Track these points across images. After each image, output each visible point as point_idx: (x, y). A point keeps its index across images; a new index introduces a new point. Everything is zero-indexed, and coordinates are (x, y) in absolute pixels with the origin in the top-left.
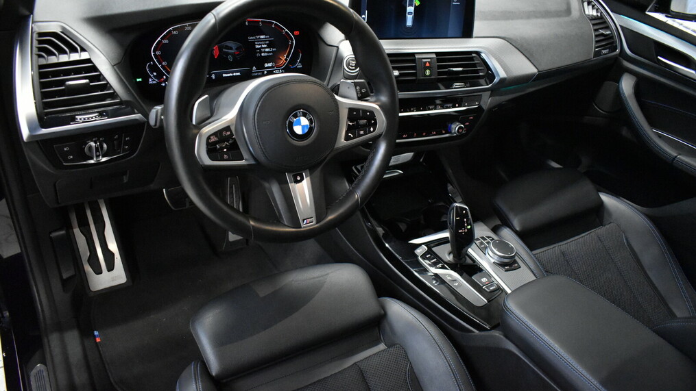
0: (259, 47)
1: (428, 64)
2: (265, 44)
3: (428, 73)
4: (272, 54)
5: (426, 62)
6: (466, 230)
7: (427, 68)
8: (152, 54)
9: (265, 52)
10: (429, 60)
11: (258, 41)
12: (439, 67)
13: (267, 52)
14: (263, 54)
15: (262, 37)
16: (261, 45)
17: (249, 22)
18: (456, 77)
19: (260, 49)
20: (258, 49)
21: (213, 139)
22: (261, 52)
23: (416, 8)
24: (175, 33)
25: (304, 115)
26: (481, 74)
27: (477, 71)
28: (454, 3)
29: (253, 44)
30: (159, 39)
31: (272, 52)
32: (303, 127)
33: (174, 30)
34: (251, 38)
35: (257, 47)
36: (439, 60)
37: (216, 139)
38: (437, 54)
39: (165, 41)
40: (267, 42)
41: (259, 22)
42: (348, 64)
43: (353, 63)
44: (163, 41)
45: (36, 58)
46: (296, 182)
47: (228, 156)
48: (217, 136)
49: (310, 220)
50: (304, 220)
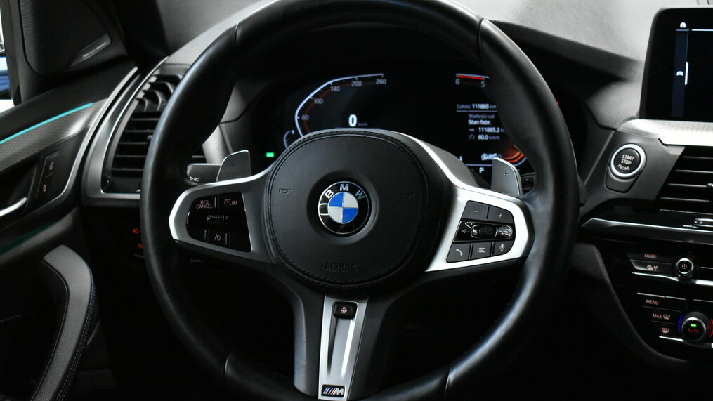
0: (476, 123)
2: (488, 119)
4: (498, 137)
8: (296, 118)
9: (485, 133)
11: (475, 114)
13: (490, 134)
14: (480, 137)
15: (484, 106)
16: (479, 120)
17: (461, 79)
19: (476, 127)
20: (472, 126)
21: (204, 205)
22: (477, 133)
24: (336, 89)
25: (352, 191)
29: (465, 117)
30: (310, 97)
31: (500, 134)
32: (346, 211)
33: (335, 84)
34: (462, 107)
35: (471, 122)
37: (210, 206)
39: (319, 101)
40: (492, 117)
41: (480, 80)
42: (617, 162)
43: (627, 159)
44: (316, 101)
45: (136, 103)
46: (337, 315)
47: (223, 237)
48: (211, 202)
49: (337, 391)
50: (324, 387)
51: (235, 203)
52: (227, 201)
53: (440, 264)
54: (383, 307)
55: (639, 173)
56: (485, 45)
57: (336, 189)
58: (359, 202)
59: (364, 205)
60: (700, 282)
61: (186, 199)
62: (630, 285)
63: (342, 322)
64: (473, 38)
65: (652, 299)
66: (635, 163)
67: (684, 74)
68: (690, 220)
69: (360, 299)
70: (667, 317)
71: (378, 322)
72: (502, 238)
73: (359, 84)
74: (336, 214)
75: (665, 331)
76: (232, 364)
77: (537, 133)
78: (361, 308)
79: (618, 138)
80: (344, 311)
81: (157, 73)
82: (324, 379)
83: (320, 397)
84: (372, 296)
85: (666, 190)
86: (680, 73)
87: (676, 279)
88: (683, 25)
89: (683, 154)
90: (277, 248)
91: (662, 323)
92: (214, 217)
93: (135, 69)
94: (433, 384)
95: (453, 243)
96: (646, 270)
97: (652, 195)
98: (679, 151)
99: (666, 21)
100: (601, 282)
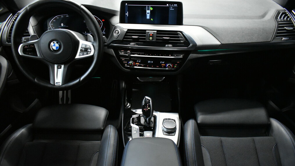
1: (151, 35)
3: (151, 38)
5: (150, 34)
6: (147, 110)
7: (150, 36)
8: (50, 24)
10: (153, 33)
12: (157, 36)
18: (167, 42)
21: (26, 47)
23: (151, 11)
24: (58, 18)
25: (57, 43)
26: (181, 42)
27: (180, 40)
28: (171, 9)
30: (53, 19)
32: (57, 47)
36: (157, 34)
37: (27, 47)
38: (158, 31)
42: (115, 32)
43: (117, 32)
44: (54, 21)
45: (12, 22)
46: (58, 68)
47: (31, 54)
48: (28, 46)
49: (59, 83)
50: (56, 83)
51: (33, 46)
52: (31, 46)
53: (77, 57)
54: (67, 66)
55: (119, 35)
56: (82, 11)
57: (54, 43)
58: (59, 45)
59: (60, 46)
60: (132, 55)
61: (22, 46)
62: (119, 56)
63: (59, 69)
64: (79, 9)
65: (123, 59)
66: (118, 33)
67: (127, 14)
68: (129, 44)
69: (62, 64)
70: (126, 62)
71: (66, 69)
72: (89, 51)
73: (63, 17)
74: (54, 48)
75: (126, 65)
76: (37, 80)
77: (94, 30)
78: (63, 66)
79: (115, 27)
80: (59, 67)
81: (17, 15)
82: (56, 81)
83: (56, 85)
84: (65, 64)
85: (124, 38)
86: (126, 14)
87: (127, 55)
88: (126, 4)
89: (127, 30)
90: (43, 55)
91: (125, 63)
92: (29, 49)
93: (12, 14)
94: (78, 81)
95: (80, 52)
96: (122, 53)
97: (122, 39)
98: (126, 30)
99: (123, 3)
100: (114, 56)
